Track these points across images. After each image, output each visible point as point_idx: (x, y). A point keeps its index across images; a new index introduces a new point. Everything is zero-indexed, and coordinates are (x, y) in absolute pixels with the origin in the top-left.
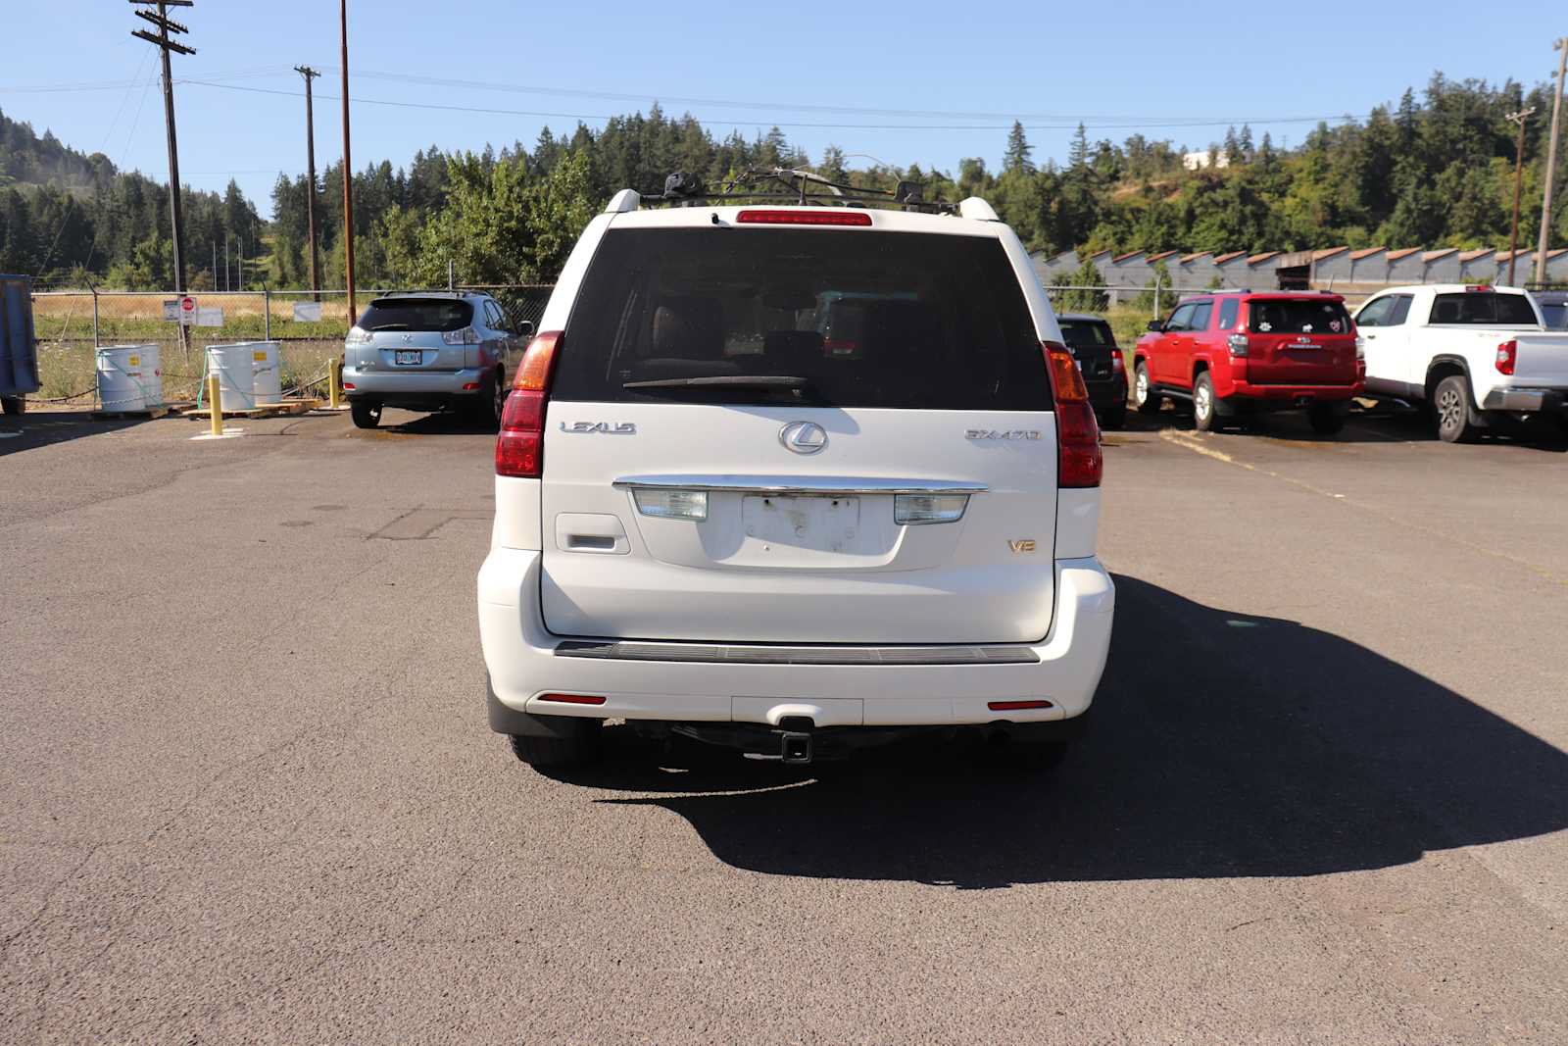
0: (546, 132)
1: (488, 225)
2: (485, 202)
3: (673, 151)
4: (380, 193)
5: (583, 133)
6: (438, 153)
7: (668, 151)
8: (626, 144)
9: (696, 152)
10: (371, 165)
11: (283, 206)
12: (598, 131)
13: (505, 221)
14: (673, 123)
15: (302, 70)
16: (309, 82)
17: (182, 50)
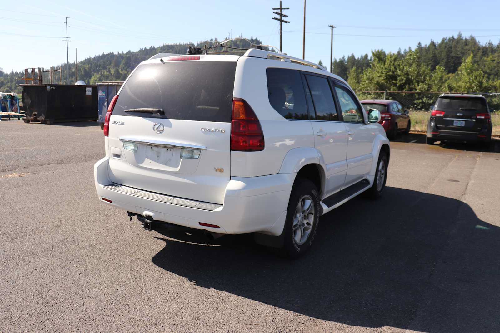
0: (419, 44)
1: (382, 73)
2: (382, 66)
3: (464, 49)
4: (364, 64)
5: (433, 43)
6: (383, 51)
7: (463, 49)
8: (448, 47)
9: (473, 49)
10: (362, 55)
11: (334, 68)
12: (438, 43)
13: (388, 72)
14: (466, 39)
15: (330, 26)
16: (332, 29)
17: (286, 22)
